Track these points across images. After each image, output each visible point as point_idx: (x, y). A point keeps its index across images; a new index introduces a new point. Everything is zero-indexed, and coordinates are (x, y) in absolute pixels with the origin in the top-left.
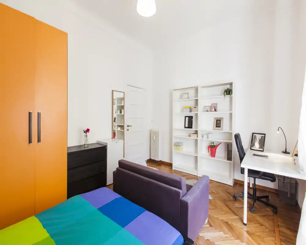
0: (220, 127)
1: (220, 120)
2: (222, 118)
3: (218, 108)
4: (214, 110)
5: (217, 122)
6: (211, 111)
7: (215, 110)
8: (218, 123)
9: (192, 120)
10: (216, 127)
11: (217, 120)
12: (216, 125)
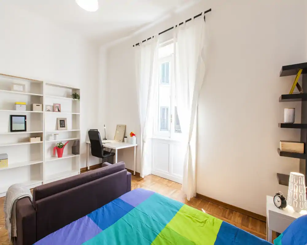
0: (64, 127)
1: (64, 121)
2: (66, 119)
3: (62, 109)
4: (57, 110)
5: (60, 122)
6: (54, 111)
7: (59, 111)
8: (62, 123)
9: (26, 120)
10: (61, 127)
11: (60, 121)
12: (60, 125)
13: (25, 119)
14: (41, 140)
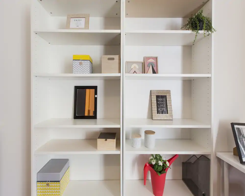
0: (167, 112)
1: (164, 97)
2: (169, 92)
4: (150, 71)
5: (157, 101)
9: (96, 96)
10: (158, 112)
11: (158, 97)
12: (157, 108)
13: (96, 93)
14: (118, 145)
